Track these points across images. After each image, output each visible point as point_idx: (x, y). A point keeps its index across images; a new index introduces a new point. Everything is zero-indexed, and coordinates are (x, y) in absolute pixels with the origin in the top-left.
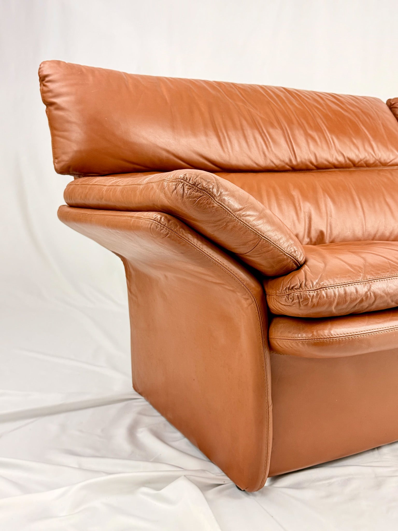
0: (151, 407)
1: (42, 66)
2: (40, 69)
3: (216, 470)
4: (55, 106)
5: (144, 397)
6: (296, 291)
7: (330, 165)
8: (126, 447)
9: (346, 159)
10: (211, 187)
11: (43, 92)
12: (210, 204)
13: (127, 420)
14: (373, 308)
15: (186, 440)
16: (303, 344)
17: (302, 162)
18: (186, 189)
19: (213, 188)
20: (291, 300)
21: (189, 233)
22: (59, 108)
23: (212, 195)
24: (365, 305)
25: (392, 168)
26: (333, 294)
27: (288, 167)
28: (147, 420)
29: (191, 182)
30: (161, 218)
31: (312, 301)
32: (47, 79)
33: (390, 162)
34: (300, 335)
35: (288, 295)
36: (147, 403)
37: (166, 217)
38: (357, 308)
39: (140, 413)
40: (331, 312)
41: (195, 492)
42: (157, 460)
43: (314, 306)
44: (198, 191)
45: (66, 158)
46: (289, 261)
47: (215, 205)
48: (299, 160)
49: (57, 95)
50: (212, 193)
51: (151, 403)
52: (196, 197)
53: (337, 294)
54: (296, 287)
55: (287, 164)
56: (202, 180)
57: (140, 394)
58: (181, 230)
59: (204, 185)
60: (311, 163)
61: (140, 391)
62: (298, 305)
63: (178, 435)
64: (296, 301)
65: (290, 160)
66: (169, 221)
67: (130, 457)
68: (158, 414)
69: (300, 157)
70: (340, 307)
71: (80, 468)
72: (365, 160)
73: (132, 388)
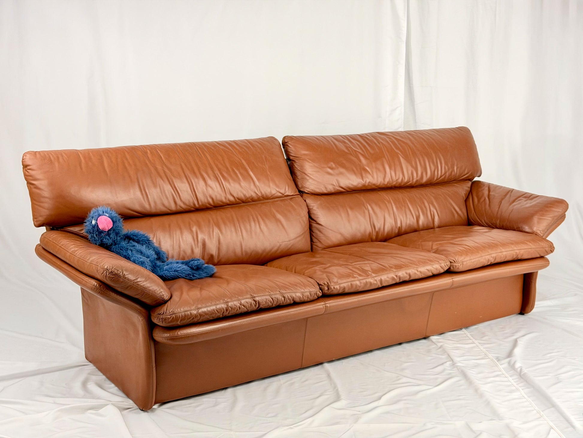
0: (97, 369)
1: (24, 157)
2: (23, 159)
3: (131, 402)
4: (35, 186)
5: (93, 364)
6: (161, 315)
7: (225, 204)
8: (81, 392)
9: (236, 199)
10: (119, 272)
11: (25, 175)
12: (119, 280)
13: (82, 378)
14: (200, 321)
15: (116, 388)
16: (165, 339)
17: (203, 205)
18: (107, 274)
19: (120, 273)
20: (159, 320)
21: (110, 291)
22: (37, 188)
23: (120, 276)
24: (195, 320)
25: (273, 200)
26: (178, 316)
27: (193, 209)
28: (94, 378)
29: (110, 271)
30: (97, 285)
31: (168, 320)
32: (28, 167)
33: (271, 197)
34: (164, 335)
35: (158, 317)
36: (94, 367)
37: (99, 284)
38: (191, 322)
39: (89, 374)
40: (178, 324)
41: (116, 411)
42: (99, 398)
43: (169, 322)
44: (113, 275)
45: (41, 219)
46: (160, 300)
47: (121, 280)
48: (200, 203)
49: (36, 180)
50: (120, 275)
51: (97, 368)
52: (112, 278)
53: (181, 316)
54: (162, 313)
55: (192, 207)
56: (115, 270)
57: (90, 362)
58: (106, 290)
59: (116, 272)
60: (210, 204)
61: (90, 361)
62: (162, 322)
63: (113, 385)
64: (161, 320)
65: (194, 204)
66: (100, 286)
67: (84, 397)
68: (101, 374)
69: (201, 201)
70: (182, 322)
71: (54, 403)
72: (251, 198)
73: (85, 358)
